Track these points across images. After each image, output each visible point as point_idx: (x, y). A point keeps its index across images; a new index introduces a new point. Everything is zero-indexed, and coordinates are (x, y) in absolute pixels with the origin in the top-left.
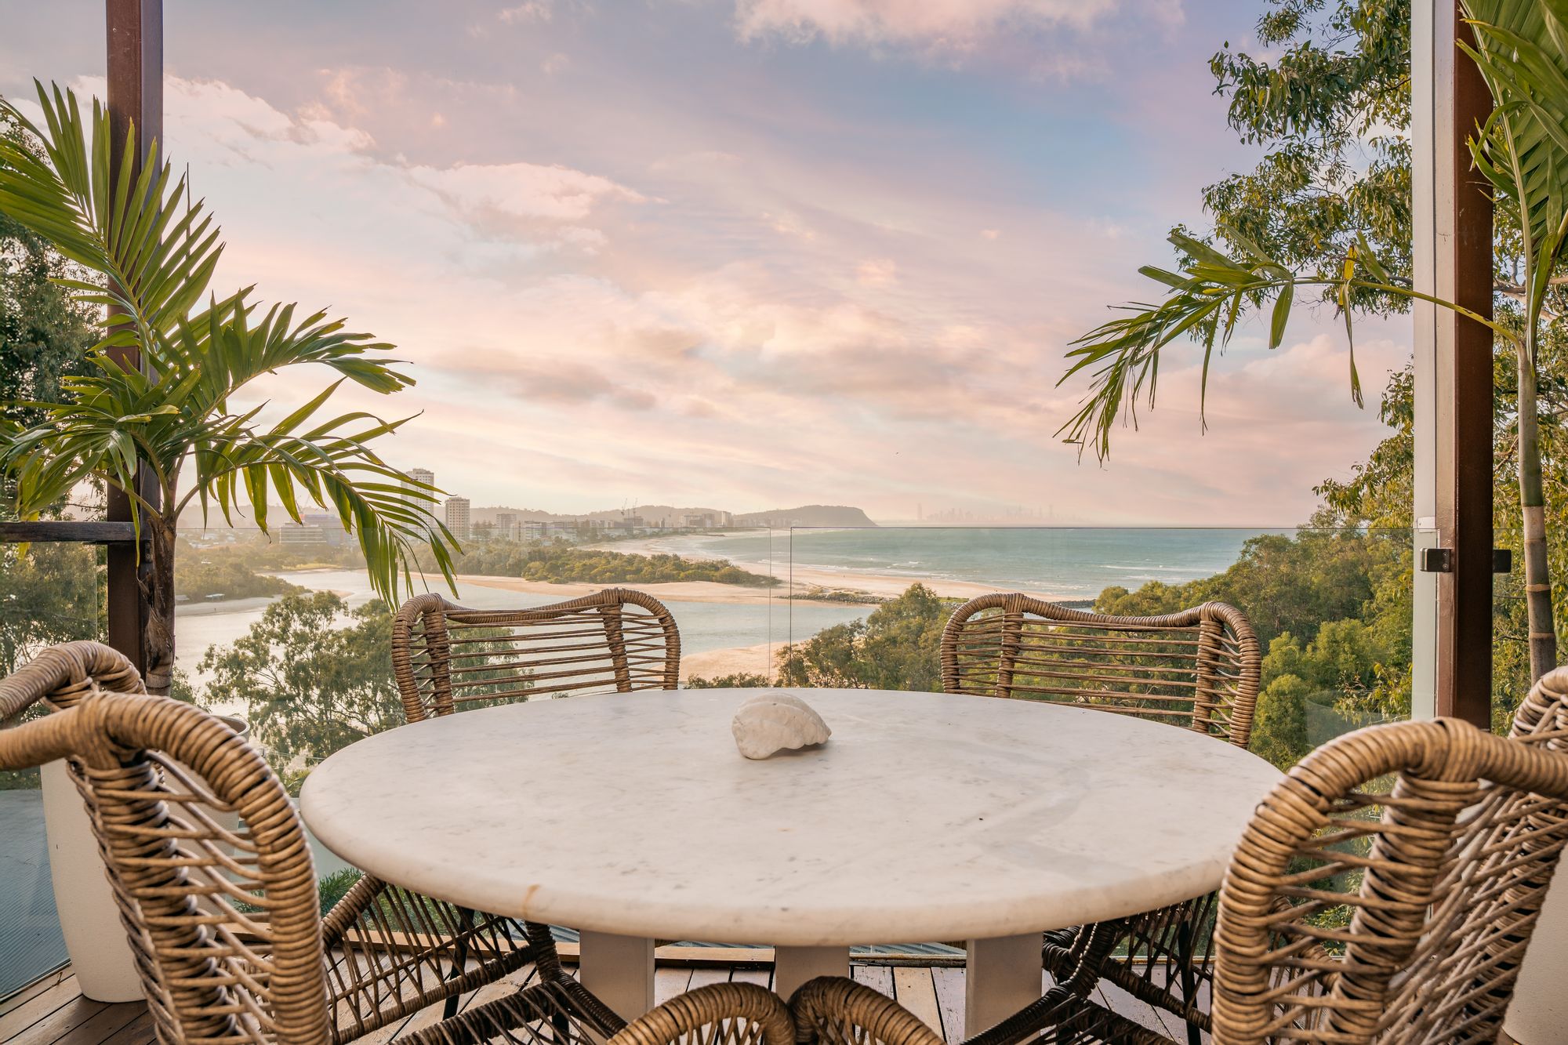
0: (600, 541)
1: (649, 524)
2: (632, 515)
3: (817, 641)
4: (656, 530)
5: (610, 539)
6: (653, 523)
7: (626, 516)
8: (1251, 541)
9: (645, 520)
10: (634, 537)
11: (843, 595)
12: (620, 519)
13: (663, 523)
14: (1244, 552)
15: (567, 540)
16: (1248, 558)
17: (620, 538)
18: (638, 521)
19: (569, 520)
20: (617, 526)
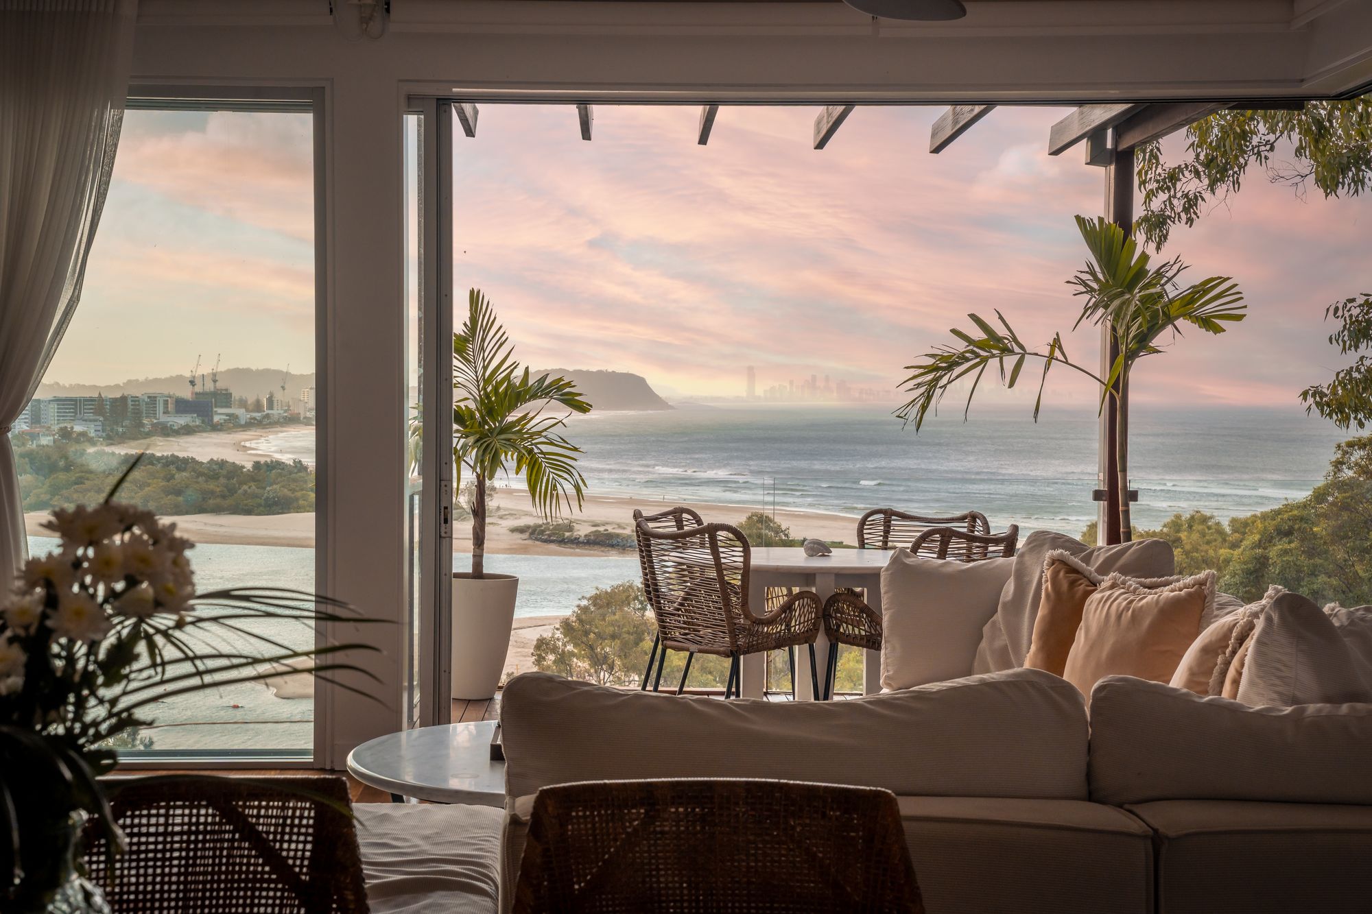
0: (148, 435)
1: (243, 404)
2: (210, 386)
3: (584, 609)
4: (257, 415)
5: (167, 431)
6: (251, 400)
7: (198, 389)
8: (1351, 445)
9: (236, 394)
10: (216, 428)
11: (610, 536)
12: (186, 393)
13: (270, 401)
14: (1338, 464)
15: (83, 434)
16: (1348, 473)
17: (188, 431)
18: (224, 398)
19: (87, 395)
20: (182, 406)
